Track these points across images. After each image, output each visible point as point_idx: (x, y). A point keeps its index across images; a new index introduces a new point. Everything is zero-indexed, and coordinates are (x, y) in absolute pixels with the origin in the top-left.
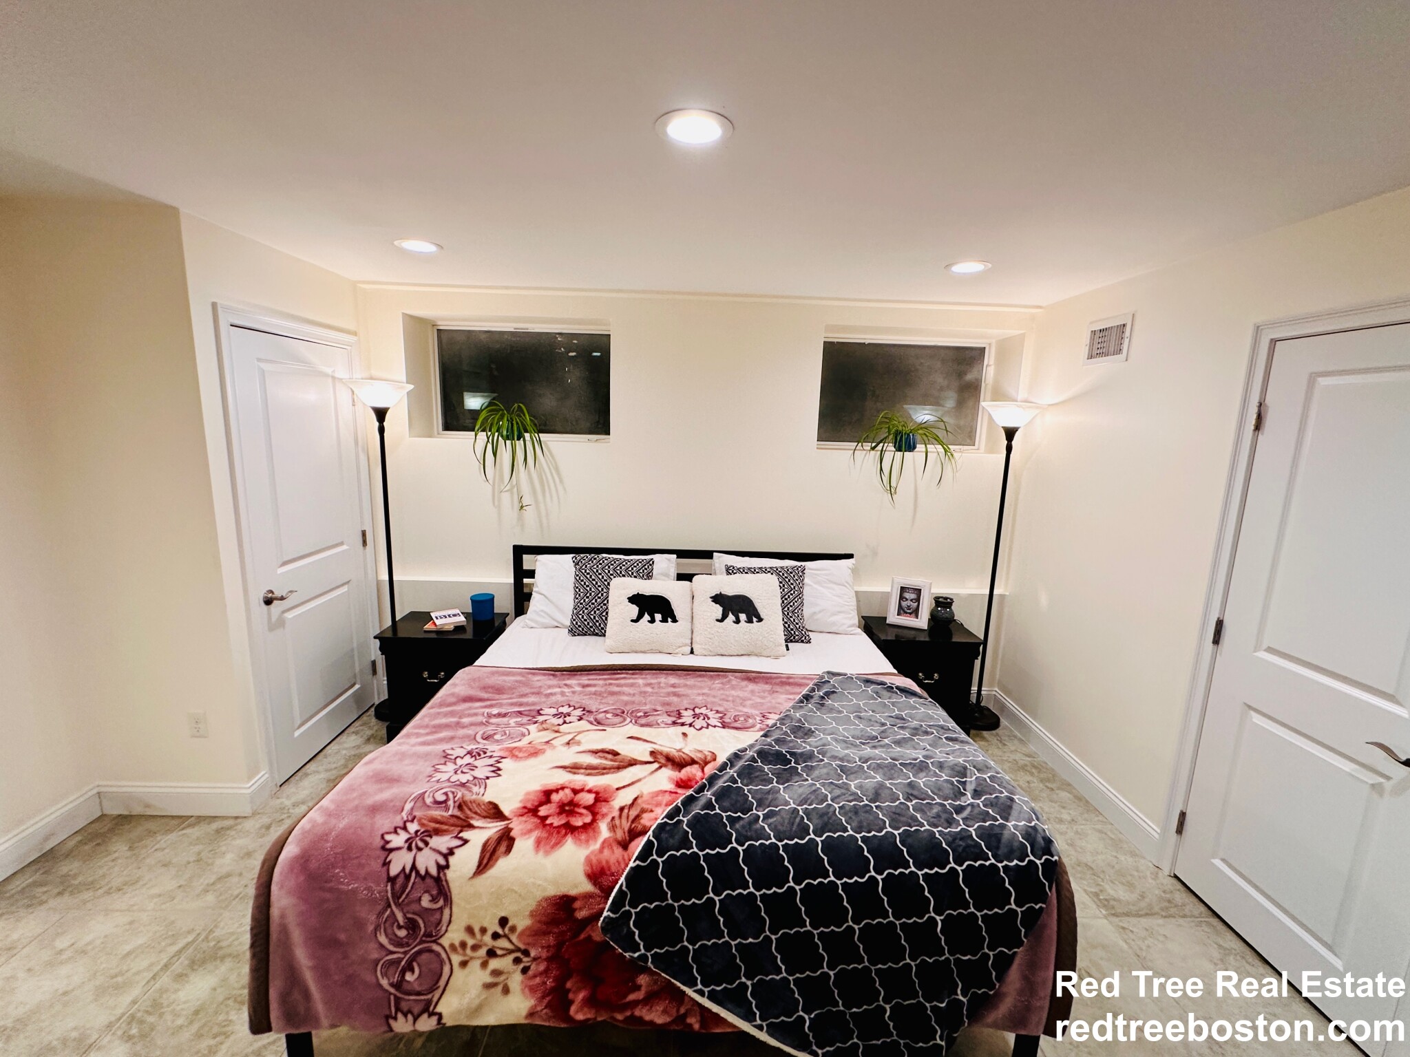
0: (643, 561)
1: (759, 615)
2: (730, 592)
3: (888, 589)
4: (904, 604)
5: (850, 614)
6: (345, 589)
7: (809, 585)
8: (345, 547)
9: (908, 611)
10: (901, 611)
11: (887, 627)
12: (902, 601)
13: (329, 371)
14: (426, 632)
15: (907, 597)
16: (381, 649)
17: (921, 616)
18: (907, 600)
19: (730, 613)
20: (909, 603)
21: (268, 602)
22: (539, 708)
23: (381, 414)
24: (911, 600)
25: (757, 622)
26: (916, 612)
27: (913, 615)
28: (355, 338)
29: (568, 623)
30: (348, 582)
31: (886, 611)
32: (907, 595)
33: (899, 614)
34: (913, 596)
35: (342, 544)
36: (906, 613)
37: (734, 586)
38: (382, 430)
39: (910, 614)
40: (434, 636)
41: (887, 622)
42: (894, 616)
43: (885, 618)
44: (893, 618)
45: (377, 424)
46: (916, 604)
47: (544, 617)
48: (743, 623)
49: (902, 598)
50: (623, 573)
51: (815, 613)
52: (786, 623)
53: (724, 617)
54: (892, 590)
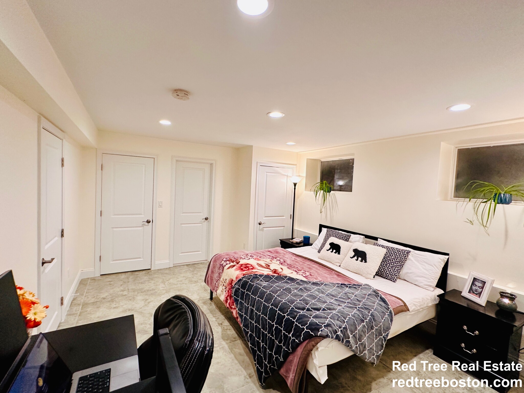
0: (347, 234)
1: (366, 260)
2: (360, 249)
3: (466, 277)
4: (474, 288)
5: (430, 280)
6: (283, 228)
7: (412, 260)
8: (284, 217)
9: (475, 292)
10: (471, 291)
11: (461, 297)
12: (473, 286)
13: (286, 174)
14: (290, 242)
15: (477, 284)
16: (280, 243)
17: (482, 297)
18: (476, 286)
19: (356, 256)
20: (477, 288)
21: (260, 224)
22: (277, 257)
23: (295, 185)
24: (479, 287)
25: (364, 262)
26: (479, 294)
27: (478, 295)
28: (296, 166)
29: (318, 249)
30: (284, 226)
31: (463, 288)
32: (476, 283)
33: (469, 292)
34: (480, 285)
35: (283, 216)
36: (474, 293)
37: (362, 247)
38: (295, 189)
39: (476, 294)
40: (291, 243)
41: (462, 295)
42: (466, 292)
43: (461, 292)
44: (465, 293)
45: (294, 187)
46: (481, 290)
47: (316, 246)
48: (359, 261)
49: (473, 284)
50: (337, 237)
51: (408, 273)
52: (380, 268)
53: (354, 257)
54: (468, 278)
